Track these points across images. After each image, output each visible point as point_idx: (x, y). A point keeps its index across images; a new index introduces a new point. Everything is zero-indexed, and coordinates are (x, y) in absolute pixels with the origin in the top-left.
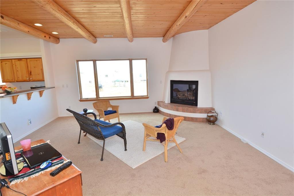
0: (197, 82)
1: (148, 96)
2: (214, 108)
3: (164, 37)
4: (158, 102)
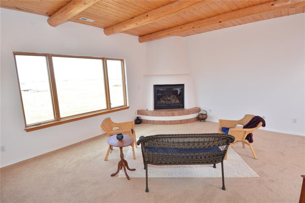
0: (183, 85)
1: (126, 105)
2: (199, 107)
3: (140, 37)
4: (138, 111)
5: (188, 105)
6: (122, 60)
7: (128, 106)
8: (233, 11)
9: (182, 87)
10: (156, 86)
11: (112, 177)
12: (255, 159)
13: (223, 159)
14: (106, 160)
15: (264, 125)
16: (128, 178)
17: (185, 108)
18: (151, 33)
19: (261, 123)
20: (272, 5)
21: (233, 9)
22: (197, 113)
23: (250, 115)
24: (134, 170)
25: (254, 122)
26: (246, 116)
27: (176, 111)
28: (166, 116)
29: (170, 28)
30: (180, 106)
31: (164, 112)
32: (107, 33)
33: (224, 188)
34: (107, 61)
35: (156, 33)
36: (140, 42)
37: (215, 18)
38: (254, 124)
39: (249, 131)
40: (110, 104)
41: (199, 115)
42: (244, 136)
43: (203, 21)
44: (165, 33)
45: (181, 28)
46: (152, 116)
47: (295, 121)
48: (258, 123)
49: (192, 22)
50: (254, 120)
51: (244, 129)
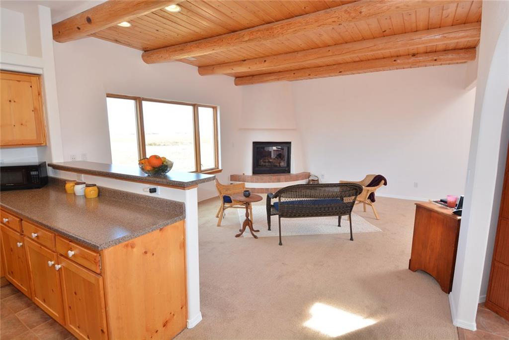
0: (289, 143)
1: (218, 168)
2: (309, 172)
3: (236, 78)
4: (231, 176)
5: (295, 169)
6: (214, 108)
7: (220, 168)
8: (355, 62)
9: (288, 145)
10: (255, 143)
11: (236, 238)
12: (377, 219)
13: (351, 211)
14: (219, 226)
15: (385, 184)
16: (255, 237)
17: (291, 172)
18: (253, 76)
19: (383, 182)
20: (395, 61)
21: (355, 60)
22: (306, 178)
23: (372, 175)
24: (258, 231)
25: (376, 181)
26: (367, 176)
27: (282, 176)
28: (270, 182)
29: (280, 72)
30: (286, 170)
31: (268, 177)
32: (201, 73)
33: (352, 239)
34: (199, 108)
35: (261, 76)
36: (236, 84)
37: (335, 67)
38: (376, 182)
39: (371, 189)
40: (200, 165)
41: (309, 182)
42: (367, 195)
43: (322, 69)
44: (273, 78)
45: (294, 74)
46: (252, 182)
47: (416, 185)
48: (381, 181)
49: (308, 68)
50: (376, 179)
51: (367, 188)
